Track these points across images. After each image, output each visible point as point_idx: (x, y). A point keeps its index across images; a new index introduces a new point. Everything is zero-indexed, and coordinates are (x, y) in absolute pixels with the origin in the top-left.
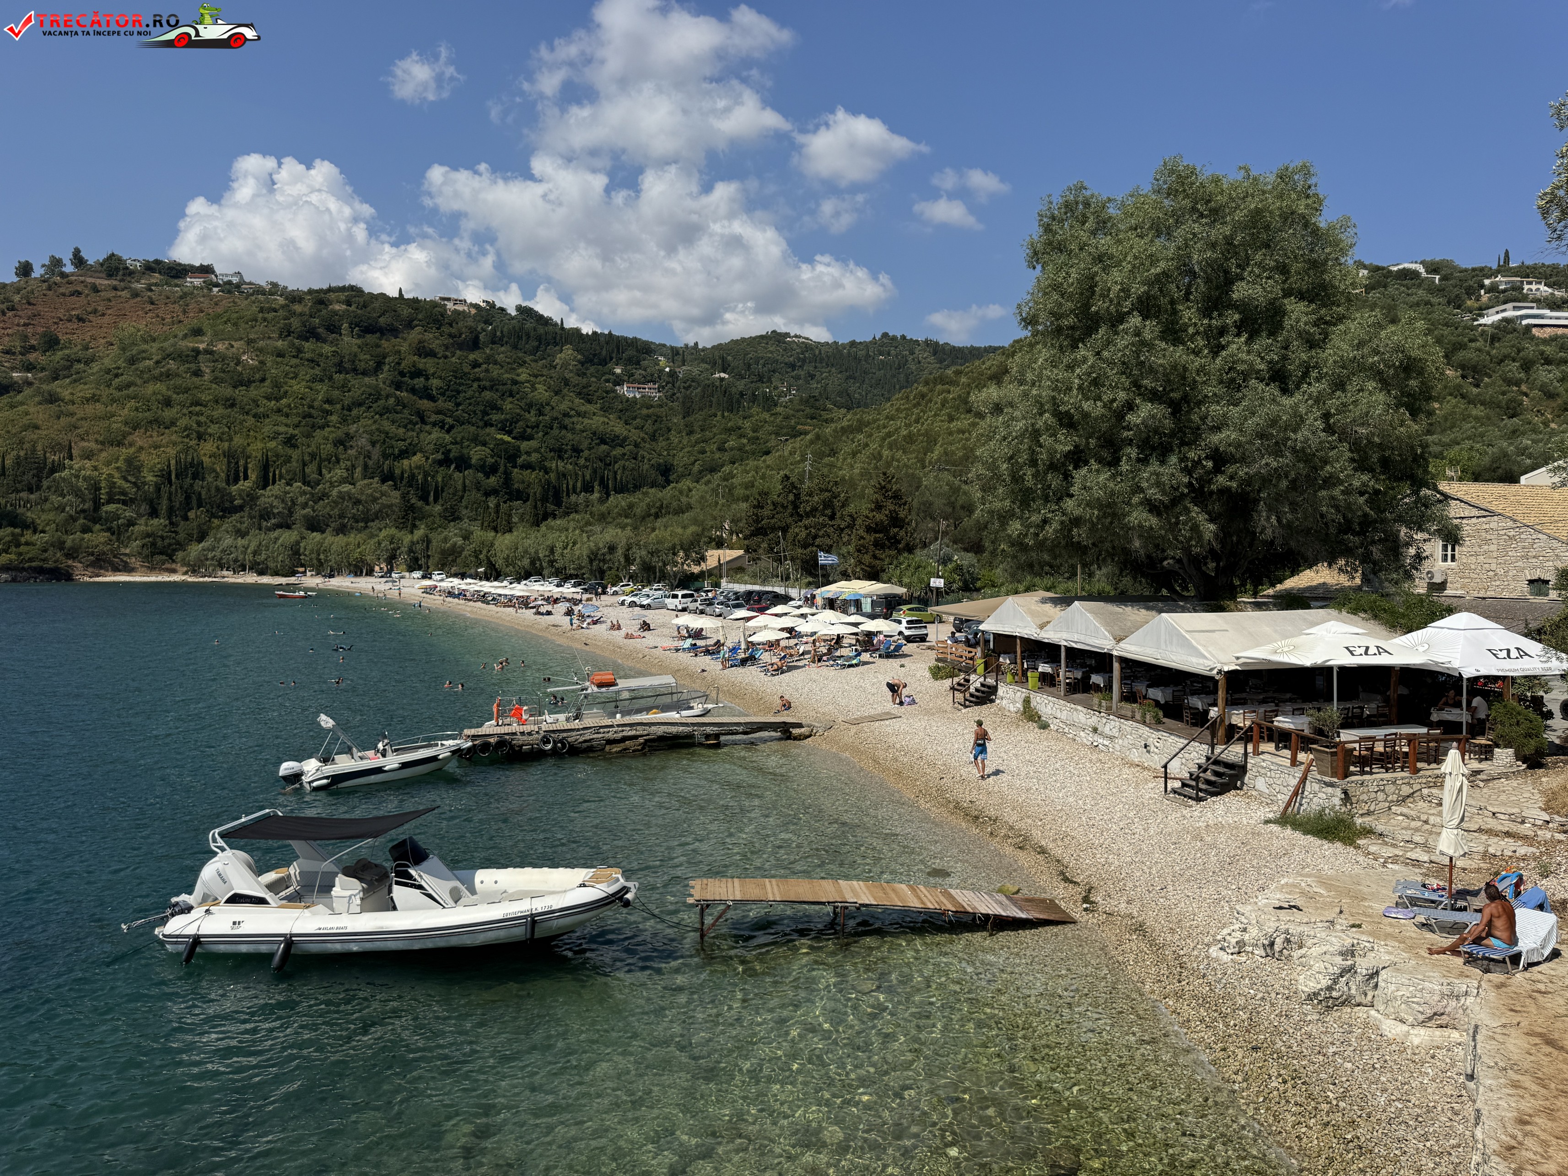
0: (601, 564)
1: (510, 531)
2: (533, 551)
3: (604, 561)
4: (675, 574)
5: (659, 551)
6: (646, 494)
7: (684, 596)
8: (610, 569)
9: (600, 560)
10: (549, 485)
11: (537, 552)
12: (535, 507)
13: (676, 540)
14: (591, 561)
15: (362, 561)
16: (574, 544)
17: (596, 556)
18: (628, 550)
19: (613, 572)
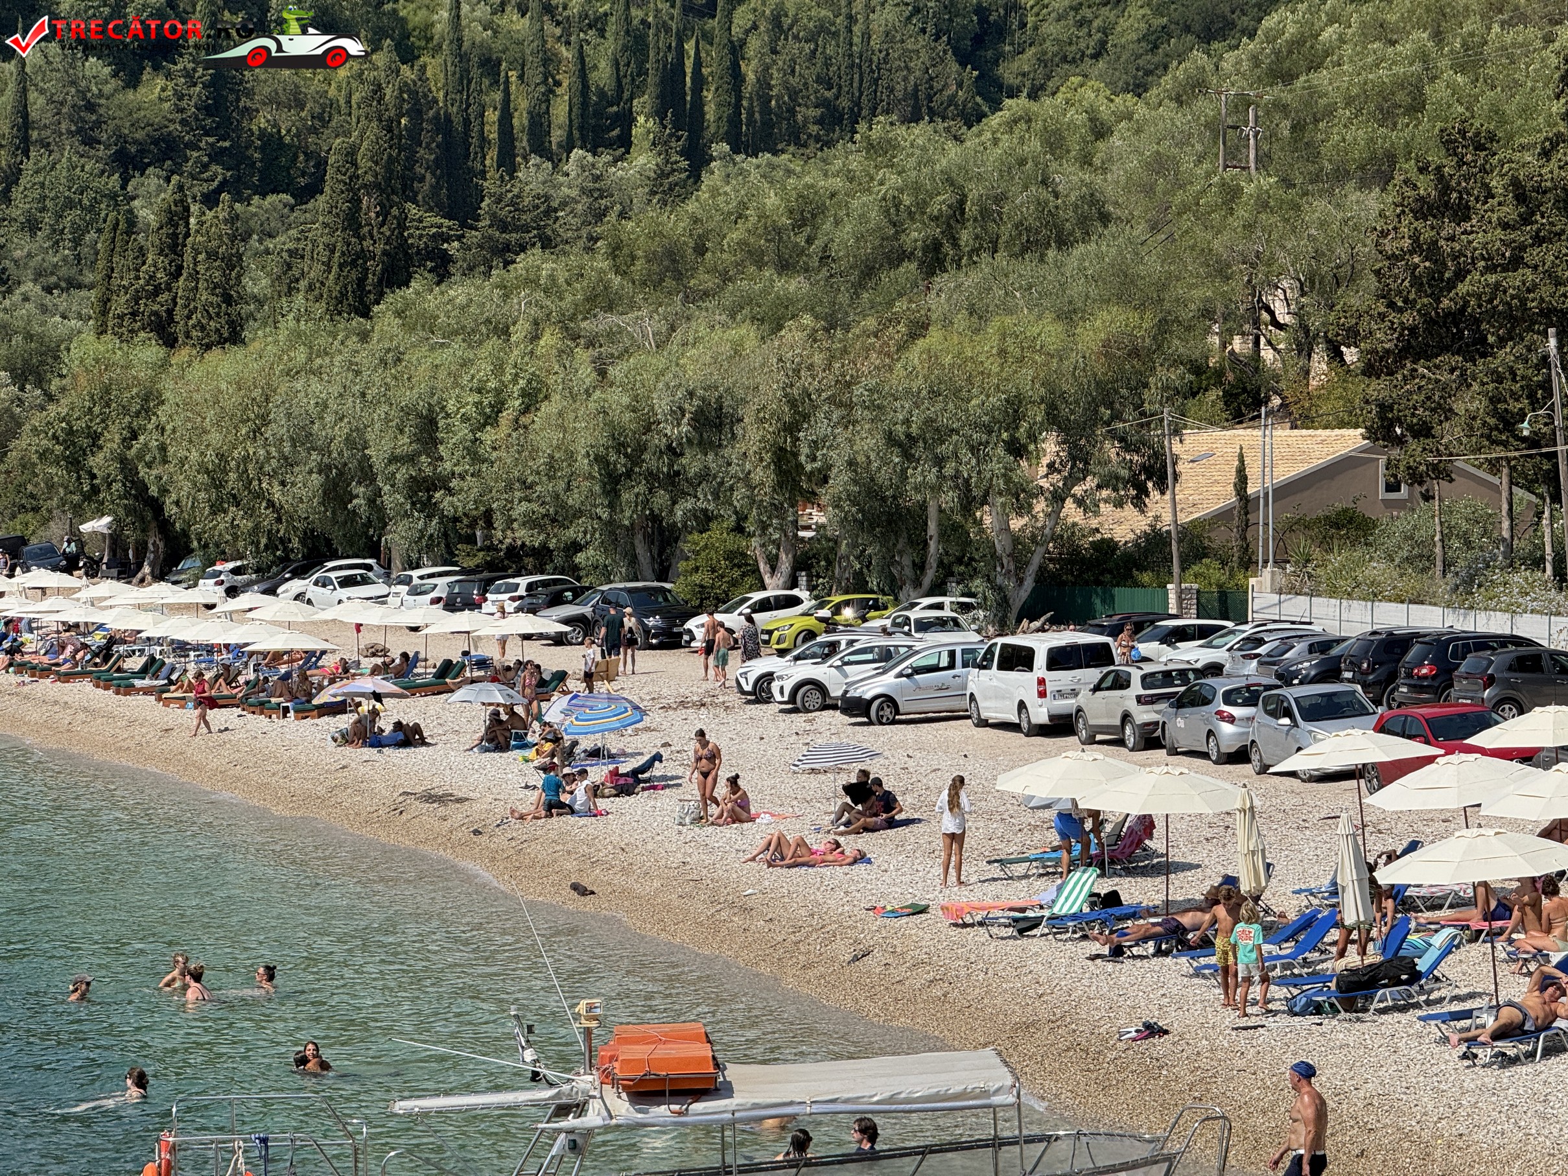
0: (661, 498)
1: (234, 336)
2: (341, 431)
3: (674, 482)
4: (1020, 547)
5: (943, 434)
6: (881, 150)
7: (1060, 659)
8: (705, 520)
9: (652, 477)
10: (416, 113)
11: (356, 442)
12: (352, 221)
13: (1026, 380)
14: (612, 483)
16: (532, 398)
17: (635, 459)
18: (792, 428)
19: (718, 536)
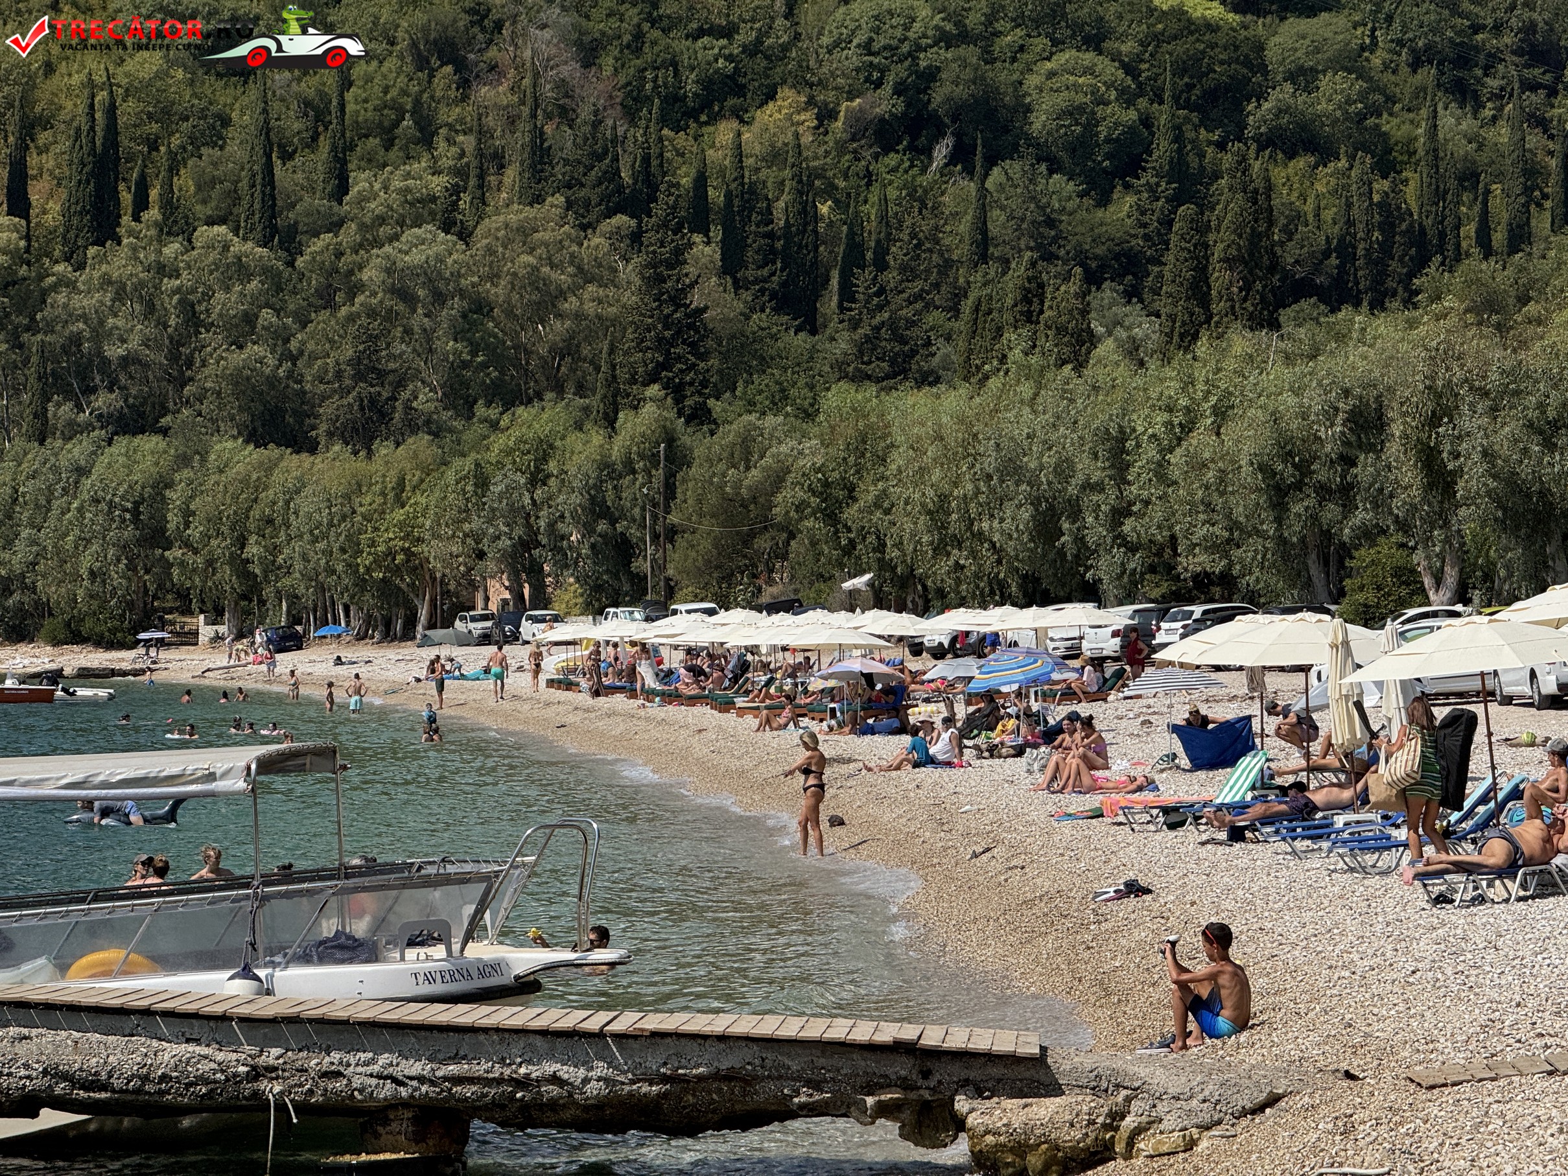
0: (1332, 511)
3: (1348, 496)
8: (1370, 535)
9: (1322, 489)
14: (1280, 495)
15: (415, 566)
17: (1303, 468)
